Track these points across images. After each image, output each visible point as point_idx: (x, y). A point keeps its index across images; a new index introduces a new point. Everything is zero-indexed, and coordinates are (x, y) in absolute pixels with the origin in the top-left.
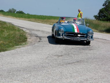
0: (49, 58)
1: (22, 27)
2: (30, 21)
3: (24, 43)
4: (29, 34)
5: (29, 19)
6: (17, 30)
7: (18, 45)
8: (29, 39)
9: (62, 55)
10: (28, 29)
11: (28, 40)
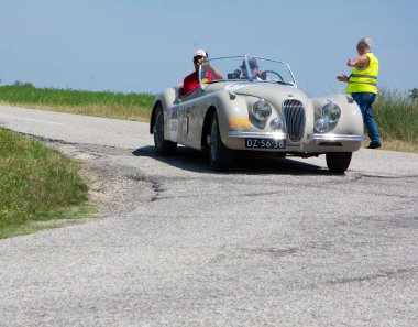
0: (227, 261)
1: (51, 140)
2: (88, 113)
3: (75, 209)
4: (93, 169)
5: (80, 108)
6: (31, 150)
7: (46, 216)
8: (96, 194)
9: (292, 251)
10: (86, 148)
11: (93, 195)
